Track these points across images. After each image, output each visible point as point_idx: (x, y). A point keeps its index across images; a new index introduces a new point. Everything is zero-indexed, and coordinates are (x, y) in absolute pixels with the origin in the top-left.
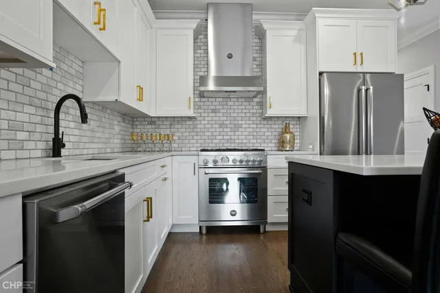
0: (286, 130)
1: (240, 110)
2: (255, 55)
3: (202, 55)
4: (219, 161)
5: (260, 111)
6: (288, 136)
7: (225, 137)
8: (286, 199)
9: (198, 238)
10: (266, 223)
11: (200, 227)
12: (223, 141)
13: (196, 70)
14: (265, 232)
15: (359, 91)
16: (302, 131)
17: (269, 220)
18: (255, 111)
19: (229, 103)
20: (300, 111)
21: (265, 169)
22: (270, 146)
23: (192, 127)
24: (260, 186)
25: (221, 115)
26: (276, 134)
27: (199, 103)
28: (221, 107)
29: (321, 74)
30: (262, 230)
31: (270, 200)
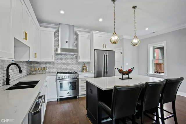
0: (84, 65)
1: (70, 59)
2: (75, 41)
3: (57, 40)
4: (64, 77)
5: (76, 59)
6: (85, 67)
7: (65, 68)
8: (85, 87)
9: (56, 103)
10: (79, 95)
11: (57, 99)
12: (64, 69)
13: (55, 45)
14: (78, 98)
15: (105, 55)
16: (89, 66)
17: (79, 94)
18: (74, 59)
19: (66, 56)
20: (88, 60)
21: (78, 79)
22: (79, 70)
23: (53, 64)
24: (77, 84)
25: (63, 60)
26: (81, 66)
27: (55, 56)
28: (63, 58)
29: (95, 50)
30: (77, 98)
31: (80, 88)
